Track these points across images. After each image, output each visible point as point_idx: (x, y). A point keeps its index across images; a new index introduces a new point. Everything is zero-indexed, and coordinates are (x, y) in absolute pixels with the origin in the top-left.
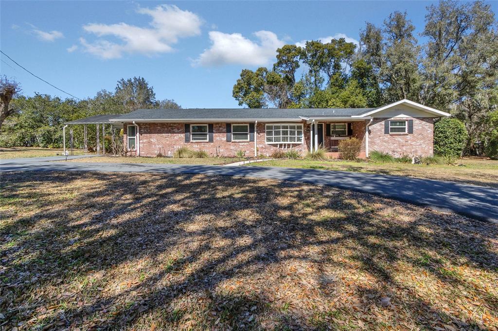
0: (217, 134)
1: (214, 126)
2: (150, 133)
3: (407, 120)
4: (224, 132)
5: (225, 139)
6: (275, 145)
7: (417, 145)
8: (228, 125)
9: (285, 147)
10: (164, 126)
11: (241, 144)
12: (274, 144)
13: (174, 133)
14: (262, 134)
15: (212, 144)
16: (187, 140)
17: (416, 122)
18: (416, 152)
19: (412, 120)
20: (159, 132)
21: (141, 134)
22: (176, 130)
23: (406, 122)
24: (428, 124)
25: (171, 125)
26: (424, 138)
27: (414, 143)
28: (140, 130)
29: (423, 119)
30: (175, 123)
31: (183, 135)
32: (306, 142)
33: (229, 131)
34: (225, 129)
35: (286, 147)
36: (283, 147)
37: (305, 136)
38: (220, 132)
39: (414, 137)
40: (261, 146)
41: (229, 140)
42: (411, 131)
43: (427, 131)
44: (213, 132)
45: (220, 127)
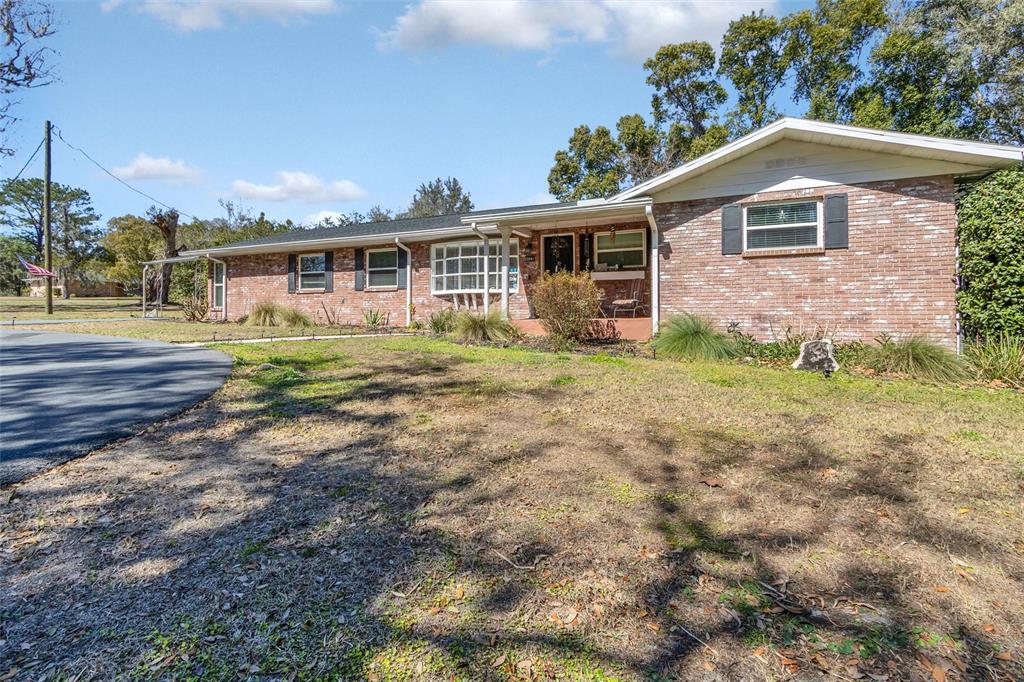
0: (339, 274)
1: (335, 256)
2: (241, 275)
3: (821, 198)
4: (351, 270)
5: (352, 285)
6: (449, 298)
7: (868, 295)
8: (359, 252)
9: (471, 304)
10: (260, 261)
11: (381, 295)
12: (447, 296)
13: (273, 273)
14: (422, 271)
15: (331, 296)
16: (292, 289)
17: (863, 201)
18: (863, 320)
19: (844, 197)
20: (253, 273)
21: (229, 276)
22: (275, 268)
23: (820, 206)
24: (925, 204)
25: (270, 257)
26: (905, 264)
27: (851, 285)
28: (227, 271)
29: (898, 187)
30: (274, 254)
31: (284, 279)
32: (526, 288)
33: (360, 266)
34: (353, 263)
35: (474, 302)
36: (466, 302)
37: (523, 273)
38: (344, 270)
39: (852, 261)
40: (420, 300)
41: (359, 288)
42: (838, 239)
43: (921, 232)
44: (332, 270)
45: (345, 257)
